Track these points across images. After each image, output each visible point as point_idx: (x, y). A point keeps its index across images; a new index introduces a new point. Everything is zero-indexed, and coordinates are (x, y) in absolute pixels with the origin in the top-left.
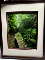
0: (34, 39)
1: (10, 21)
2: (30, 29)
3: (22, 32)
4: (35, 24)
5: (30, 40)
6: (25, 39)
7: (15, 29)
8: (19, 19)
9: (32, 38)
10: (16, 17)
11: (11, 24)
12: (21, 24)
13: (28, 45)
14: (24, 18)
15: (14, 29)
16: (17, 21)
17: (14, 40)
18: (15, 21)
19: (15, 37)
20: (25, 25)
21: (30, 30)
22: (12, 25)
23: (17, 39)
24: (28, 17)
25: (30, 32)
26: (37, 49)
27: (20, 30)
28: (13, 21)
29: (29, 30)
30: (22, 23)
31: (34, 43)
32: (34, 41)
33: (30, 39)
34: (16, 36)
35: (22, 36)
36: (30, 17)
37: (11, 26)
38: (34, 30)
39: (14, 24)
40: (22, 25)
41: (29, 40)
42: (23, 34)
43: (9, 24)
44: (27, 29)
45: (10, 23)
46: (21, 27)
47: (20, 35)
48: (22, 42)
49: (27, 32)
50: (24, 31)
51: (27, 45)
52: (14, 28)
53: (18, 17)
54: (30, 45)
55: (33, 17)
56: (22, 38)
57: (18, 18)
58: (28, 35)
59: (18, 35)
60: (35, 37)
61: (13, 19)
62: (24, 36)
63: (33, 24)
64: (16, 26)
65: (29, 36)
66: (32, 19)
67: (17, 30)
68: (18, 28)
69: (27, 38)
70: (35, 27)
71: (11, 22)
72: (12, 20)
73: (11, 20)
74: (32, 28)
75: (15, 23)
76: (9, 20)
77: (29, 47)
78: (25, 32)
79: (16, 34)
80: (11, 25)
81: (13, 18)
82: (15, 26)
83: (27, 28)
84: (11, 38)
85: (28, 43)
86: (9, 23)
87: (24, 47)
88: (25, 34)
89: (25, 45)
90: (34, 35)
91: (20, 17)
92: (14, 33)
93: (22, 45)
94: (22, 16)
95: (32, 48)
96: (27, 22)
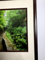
0: (24, 39)
3: (11, 31)
4: (24, 22)
6: (14, 39)
7: (3, 28)
8: (7, 17)
9: (22, 38)
12: (9, 22)
13: (17, 46)
14: (12, 16)
18: (2, 19)
19: (3, 38)
20: (14, 23)
21: (20, 29)
23: (5, 40)
24: (17, 14)
25: (19, 31)
26: (28, 51)
27: (9, 29)
29: (18, 28)
30: (11, 21)
32: (24, 41)
33: (20, 39)
34: (3, 36)
35: (10, 35)
36: (19, 15)
38: (24, 28)
39: (1, 22)
41: (19, 41)
42: (12, 33)
44: (16, 28)
46: (9, 26)
47: (8, 34)
48: (11, 43)
49: (16, 31)
50: (13, 30)
51: (16, 46)
53: (6, 14)
54: (20, 46)
55: (22, 14)
56: (10, 38)
57: (6, 16)
58: (18, 34)
59: (5, 35)
60: (25, 36)
62: (13, 35)
63: (22, 22)
65: (18, 35)
66: (21, 16)
68: (5, 27)
69: (17, 38)
70: (24, 25)
74: (21, 27)
75: (3, 21)
77: (19, 49)
78: (14, 31)
79: (3, 33)
81: (1, 16)
82: (3, 25)
83: (16, 26)
85: (17, 44)
87: (13, 49)
88: (14, 33)
89: (14, 46)
90: (24, 34)
91: (8, 14)
92: (2, 32)
93: (10, 46)
94: (10, 14)
95: (22, 50)
96: (16, 20)
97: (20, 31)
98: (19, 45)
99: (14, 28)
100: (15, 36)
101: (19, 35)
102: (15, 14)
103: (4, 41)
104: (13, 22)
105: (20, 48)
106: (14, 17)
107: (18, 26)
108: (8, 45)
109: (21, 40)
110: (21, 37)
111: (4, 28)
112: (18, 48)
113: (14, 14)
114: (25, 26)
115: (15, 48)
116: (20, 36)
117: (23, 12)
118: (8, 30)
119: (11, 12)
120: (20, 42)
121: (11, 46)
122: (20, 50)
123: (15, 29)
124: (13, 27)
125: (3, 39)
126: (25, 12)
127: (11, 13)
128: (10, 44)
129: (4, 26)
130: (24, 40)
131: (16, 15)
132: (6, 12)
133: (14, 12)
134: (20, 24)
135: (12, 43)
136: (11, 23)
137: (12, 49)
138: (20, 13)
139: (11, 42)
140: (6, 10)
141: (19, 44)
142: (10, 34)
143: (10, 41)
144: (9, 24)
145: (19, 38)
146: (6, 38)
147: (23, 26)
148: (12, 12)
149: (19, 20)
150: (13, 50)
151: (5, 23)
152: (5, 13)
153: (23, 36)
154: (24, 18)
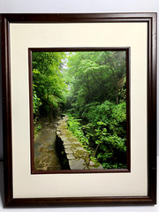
0: (119, 136)
1: (41, 79)
2: (106, 105)
3: (81, 113)
4: (121, 88)
5: (107, 139)
6: (91, 137)
7: (57, 104)
8: (71, 73)
9: (112, 134)
10: (61, 64)
11: (43, 89)
12: (77, 87)
13: (99, 156)
14: (85, 69)
15: (54, 103)
16: (62, 77)
17: (52, 141)
18: (56, 77)
19: (58, 133)
21: (107, 108)
22: (46, 90)
23: (63, 138)
24: (100, 65)
25: (106, 112)
26: (129, 171)
27: (74, 107)
28: (51, 78)
29: (103, 105)
30: (81, 83)
31: (120, 149)
32: (120, 142)
33: (107, 136)
34: (59, 128)
35: (80, 126)
36: (104, 66)
37: (44, 94)
38: (119, 105)
39: (53, 87)
40: (79, 92)
41: (104, 141)
42: (84, 121)
43: (36, 89)
44: (97, 105)
45: (38, 85)
46: (76, 98)
47: (74, 123)
48: (81, 149)
49: (97, 112)
50: (87, 112)
51: (96, 156)
52: (54, 101)
53: (66, 64)
54: (107, 155)
55: (115, 65)
56: (80, 133)
57: (66, 68)
58: (100, 123)
59: (65, 124)
60: (121, 128)
61: (49, 73)
62: (87, 126)
63: (115, 89)
64: (60, 94)
65: (103, 126)
66: (110, 70)
67: (65, 107)
68: (65, 102)
69: (98, 134)
70: (120, 97)
71: (42, 82)
72: (48, 75)
73: (42, 76)
74: (111, 101)
75: (58, 83)
76: (38, 74)
77: (104, 165)
78: (89, 115)
79: (59, 120)
80: (43, 92)
81: (50, 67)
82: (57, 95)
83: (96, 100)
84: (41, 135)
85: (100, 151)
86: (35, 84)
87: (88, 165)
88: (91, 119)
89: (90, 156)
90: (120, 123)
91: (72, 65)
92: (55, 118)
93: (80, 158)
94: (79, 63)
95: (114, 166)
96: (96, 82)
97: (109, 115)
98: (104, 152)
99: (91, 105)
100: (93, 129)
101: (105, 127)
102: (94, 64)
103: (62, 142)
104: (88, 87)
105: (108, 161)
106: (91, 73)
107: (101, 100)
108: (74, 154)
109: (111, 139)
110: (110, 132)
111: (62, 103)
112: (101, 161)
113: (91, 64)
114: (123, 98)
115: (91, 162)
116: (107, 127)
117: (117, 57)
118: (73, 112)
119: (83, 58)
120: (108, 145)
121: (82, 157)
122: (108, 168)
123: (92, 107)
124: (87, 102)
125: (57, 136)
126: (123, 59)
127: (83, 62)
128: (78, 151)
129: (61, 100)
130: (119, 139)
131: (95, 67)
132: (67, 56)
133: (89, 58)
134: (107, 95)
135: (85, 148)
137: (84, 166)
138: (108, 60)
139: (81, 144)
140: (68, 53)
141: (105, 150)
142: (79, 121)
143: (78, 143)
144: (77, 94)
145: (104, 134)
146: (68, 135)
147: (115, 100)
149: (104, 82)
150: (86, 168)
151: (65, 91)
152: (62, 61)
153: (117, 129)
154: (120, 76)
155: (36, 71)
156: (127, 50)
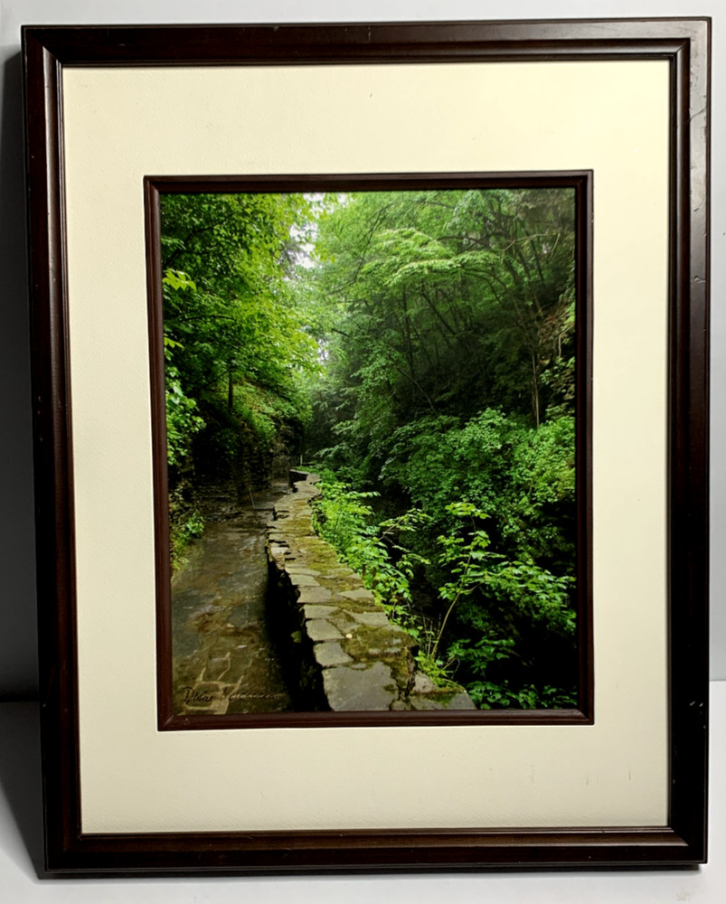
0: (542, 563)
1: (201, 313)
2: (485, 429)
3: (376, 464)
4: (552, 355)
5: (488, 578)
6: (419, 569)
7: (268, 426)
9: (512, 557)
10: (289, 247)
11: (208, 360)
12: (357, 349)
13: (456, 651)
14: (393, 268)
15: (257, 419)
16: (292, 303)
19: (276, 550)
21: (492, 442)
22: (221, 364)
23: (299, 575)
25: (486, 462)
26: (588, 718)
27: (348, 438)
28: (243, 308)
29: (471, 432)
30: (376, 332)
31: (545, 620)
32: (548, 590)
33: (489, 564)
34: (279, 528)
35: (370, 520)
37: (215, 381)
38: (544, 430)
39: (252, 349)
40: (366, 371)
41: (479, 588)
42: (391, 499)
43: (178, 359)
44: (446, 428)
45: (189, 339)
46: (353, 399)
47: (345, 506)
48: (377, 620)
49: (447, 462)
50: (403, 459)
51: (442, 653)
52: (260, 410)
53: (309, 248)
54: (488, 649)
55: (527, 250)
56: (371, 551)
58: (461, 508)
59: (308, 511)
60: (552, 532)
61: (237, 286)
62: (405, 522)
63: (524, 355)
64: (285, 382)
65: (471, 523)
66: (505, 275)
67: (305, 438)
68: (306, 415)
69: (449, 556)
70: (548, 395)
71: (206, 326)
72: (230, 297)
73: (207, 300)
74: (506, 412)
75: (274, 333)
76: (185, 294)
77: (478, 692)
78: (413, 473)
80: (209, 372)
81: (241, 263)
82: (269, 384)
83: (442, 407)
85: (458, 630)
86: (176, 335)
87: (407, 690)
88: (421, 489)
89: (414, 651)
90: (547, 508)
91: (335, 249)
92: (262, 485)
93: (372, 658)
94: (365, 243)
95: (521, 697)
96: (442, 326)
97: (498, 471)
98: (476, 635)
99: (421, 430)
100: (428, 536)
101: (481, 524)
102: (435, 247)
103: (293, 591)
104: (406, 348)
105: (496, 672)
106: (417, 286)
107: (466, 409)
108: (344, 643)
109: (511, 576)
110: (505, 548)
111: (292, 422)
112: (462, 674)
113: (418, 245)
114: (559, 399)
115: (422, 682)
116: (491, 525)
117: (534, 216)
118: (340, 459)
119: (384, 220)
120: (494, 604)
121: (382, 657)
122: (496, 706)
123: (426, 438)
124: (403, 418)
125: (272, 565)
126: (563, 221)
127: (386, 237)
128: (363, 632)
129: (288, 408)
130: (544, 577)
131: (439, 258)
132: (316, 211)
133: (412, 221)
134: (491, 383)
135: (393, 616)
136: (374, 371)
137: (389, 697)
138: (497, 230)
139: (378, 600)
140: (318, 197)
141: (480, 623)
142: (366, 501)
143: (364, 593)
144: (359, 380)
145: (479, 555)
146: (319, 559)
147: (527, 408)
148: (391, 225)
149: (479, 328)
150: (399, 705)
151: (306, 365)
152: (294, 233)
153: (533, 533)
154: (549, 301)
155: (178, 280)
156: (579, 183)
